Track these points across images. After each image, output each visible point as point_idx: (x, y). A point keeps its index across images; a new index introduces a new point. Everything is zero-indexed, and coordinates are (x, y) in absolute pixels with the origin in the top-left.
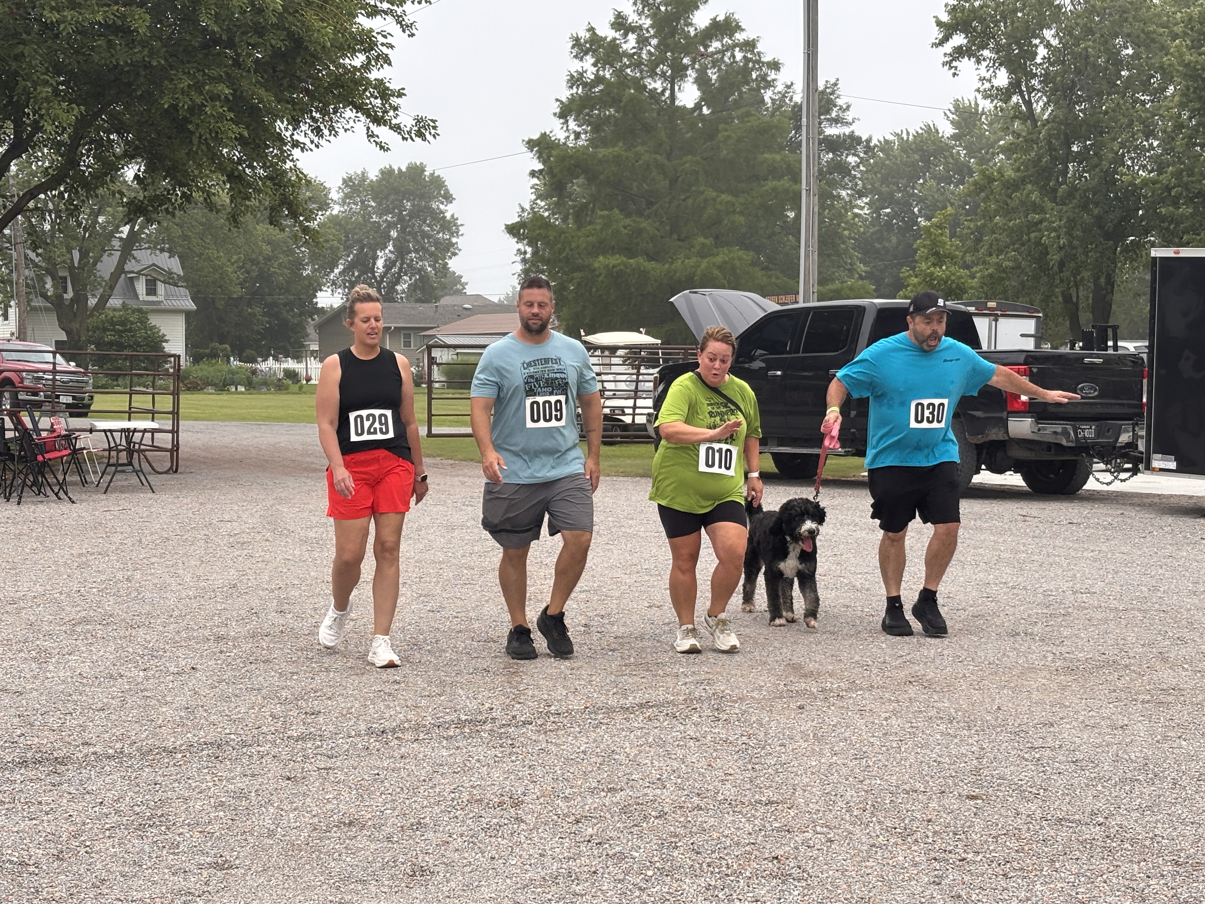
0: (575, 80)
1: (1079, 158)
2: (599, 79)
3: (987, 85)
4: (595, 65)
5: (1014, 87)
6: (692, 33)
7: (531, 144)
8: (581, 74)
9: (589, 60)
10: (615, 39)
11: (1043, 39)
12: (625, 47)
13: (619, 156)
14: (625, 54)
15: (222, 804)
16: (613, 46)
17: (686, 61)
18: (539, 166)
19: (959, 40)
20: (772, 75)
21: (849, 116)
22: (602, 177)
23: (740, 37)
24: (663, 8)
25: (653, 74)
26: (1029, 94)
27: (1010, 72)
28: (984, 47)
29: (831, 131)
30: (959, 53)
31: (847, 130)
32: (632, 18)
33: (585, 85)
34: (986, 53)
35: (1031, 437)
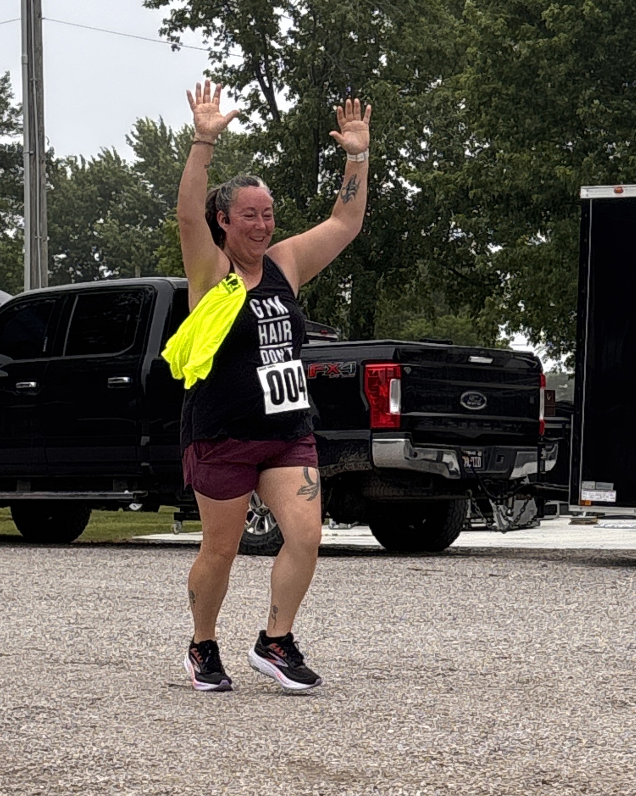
35: (405, 465)
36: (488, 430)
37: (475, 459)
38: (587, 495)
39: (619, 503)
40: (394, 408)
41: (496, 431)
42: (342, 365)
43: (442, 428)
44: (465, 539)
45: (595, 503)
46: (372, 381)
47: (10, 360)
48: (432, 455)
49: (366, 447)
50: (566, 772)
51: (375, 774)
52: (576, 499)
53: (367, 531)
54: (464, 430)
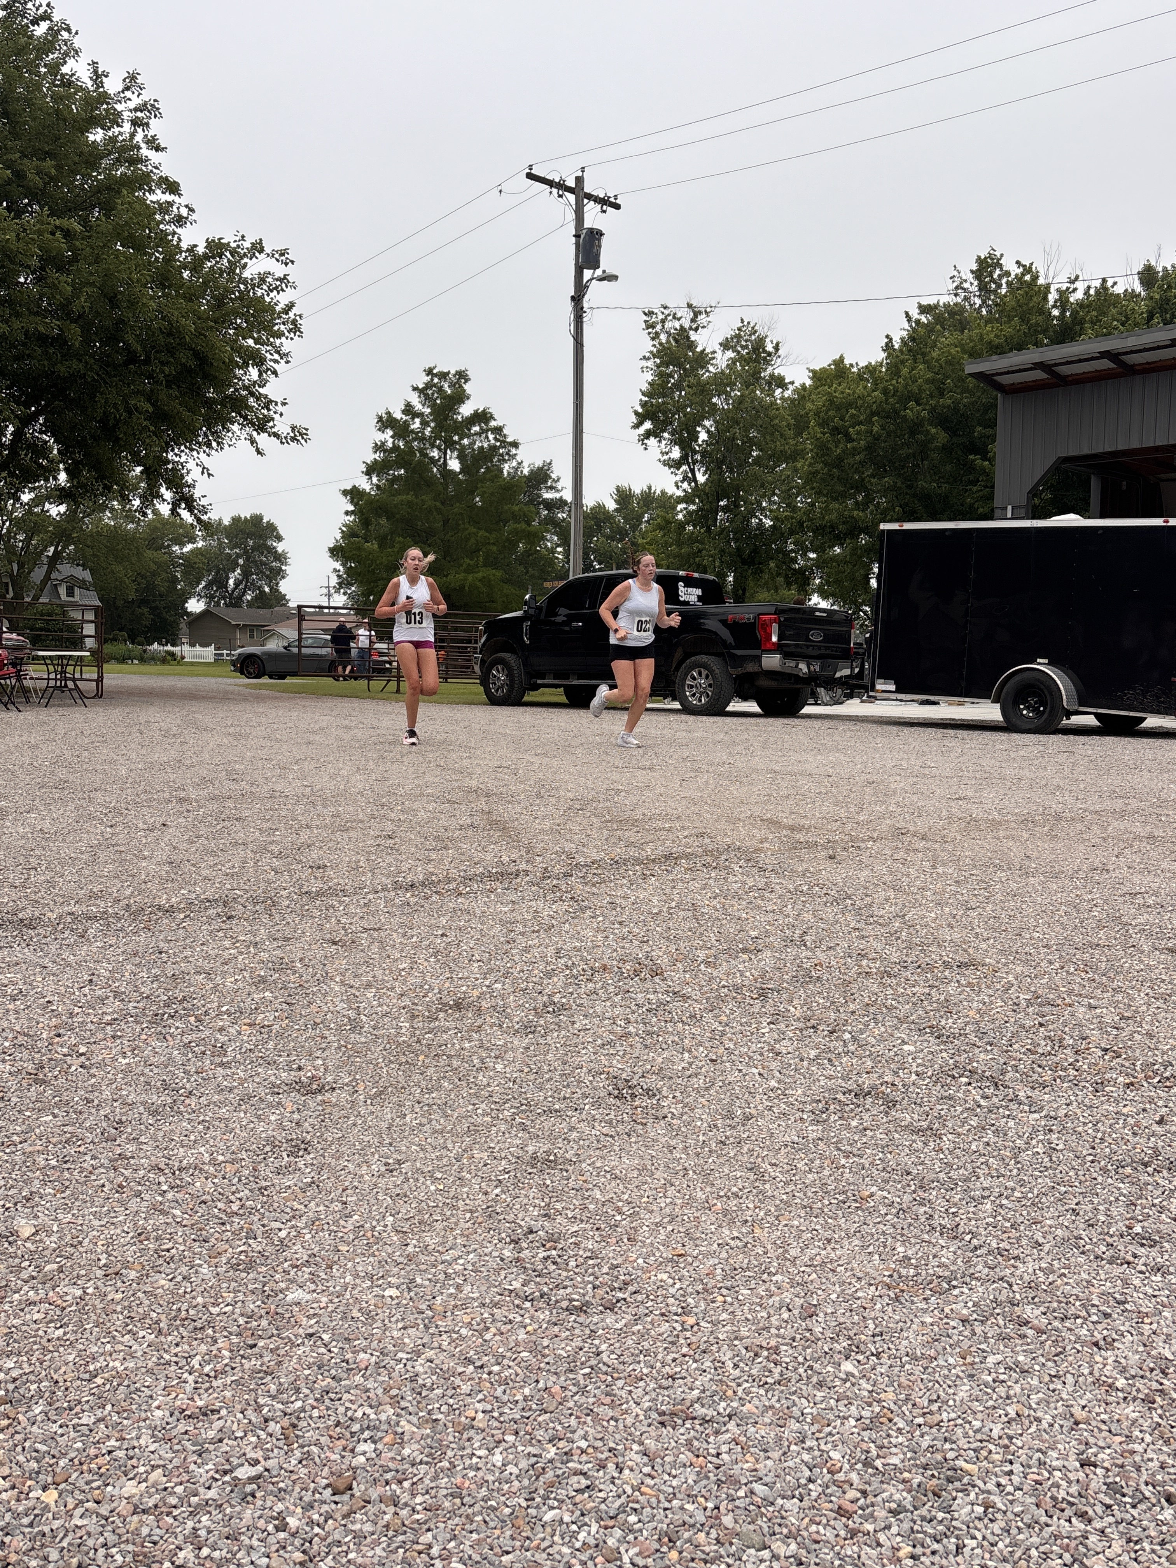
0: (379, 447)
1: (725, 509)
2: (396, 448)
3: (666, 457)
4: (392, 437)
5: (683, 460)
6: (460, 419)
7: (345, 493)
8: (383, 444)
9: (389, 432)
10: (406, 421)
11: (704, 427)
12: (412, 427)
13: (409, 502)
14: (412, 431)
15: (263, 980)
16: (406, 424)
17: (456, 438)
18: (351, 508)
19: (648, 425)
20: (514, 451)
21: (559, 485)
22: (398, 516)
23: (493, 424)
24: (438, 402)
25: (433, 446)
26: (694, 464)
27: (682, 449)
28: (664, 431)
29: (548, 495)
30: (648, 434)
31: (558, 495)
32: (418, 407)
33: (385, 451)
34: (666, 435)
35: (779, 669)
36: (823, 652)
37: (816, 667)
38: (879, 687)
39: (897, 691)
40: (774, 639)
41: (828, 652)
42: (747, 616)
43: (799, 650)
44: (807, 710)
45: (883, 691)
46: (763, 625)
47: (568, 612)
48: (792, 664)
49: (758, 659)
50: (912, 829)
51: (810, 827)
52: (873, 689)
53: (755, 704)
54: (811, 652)
